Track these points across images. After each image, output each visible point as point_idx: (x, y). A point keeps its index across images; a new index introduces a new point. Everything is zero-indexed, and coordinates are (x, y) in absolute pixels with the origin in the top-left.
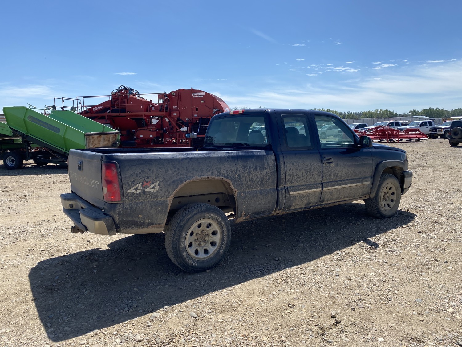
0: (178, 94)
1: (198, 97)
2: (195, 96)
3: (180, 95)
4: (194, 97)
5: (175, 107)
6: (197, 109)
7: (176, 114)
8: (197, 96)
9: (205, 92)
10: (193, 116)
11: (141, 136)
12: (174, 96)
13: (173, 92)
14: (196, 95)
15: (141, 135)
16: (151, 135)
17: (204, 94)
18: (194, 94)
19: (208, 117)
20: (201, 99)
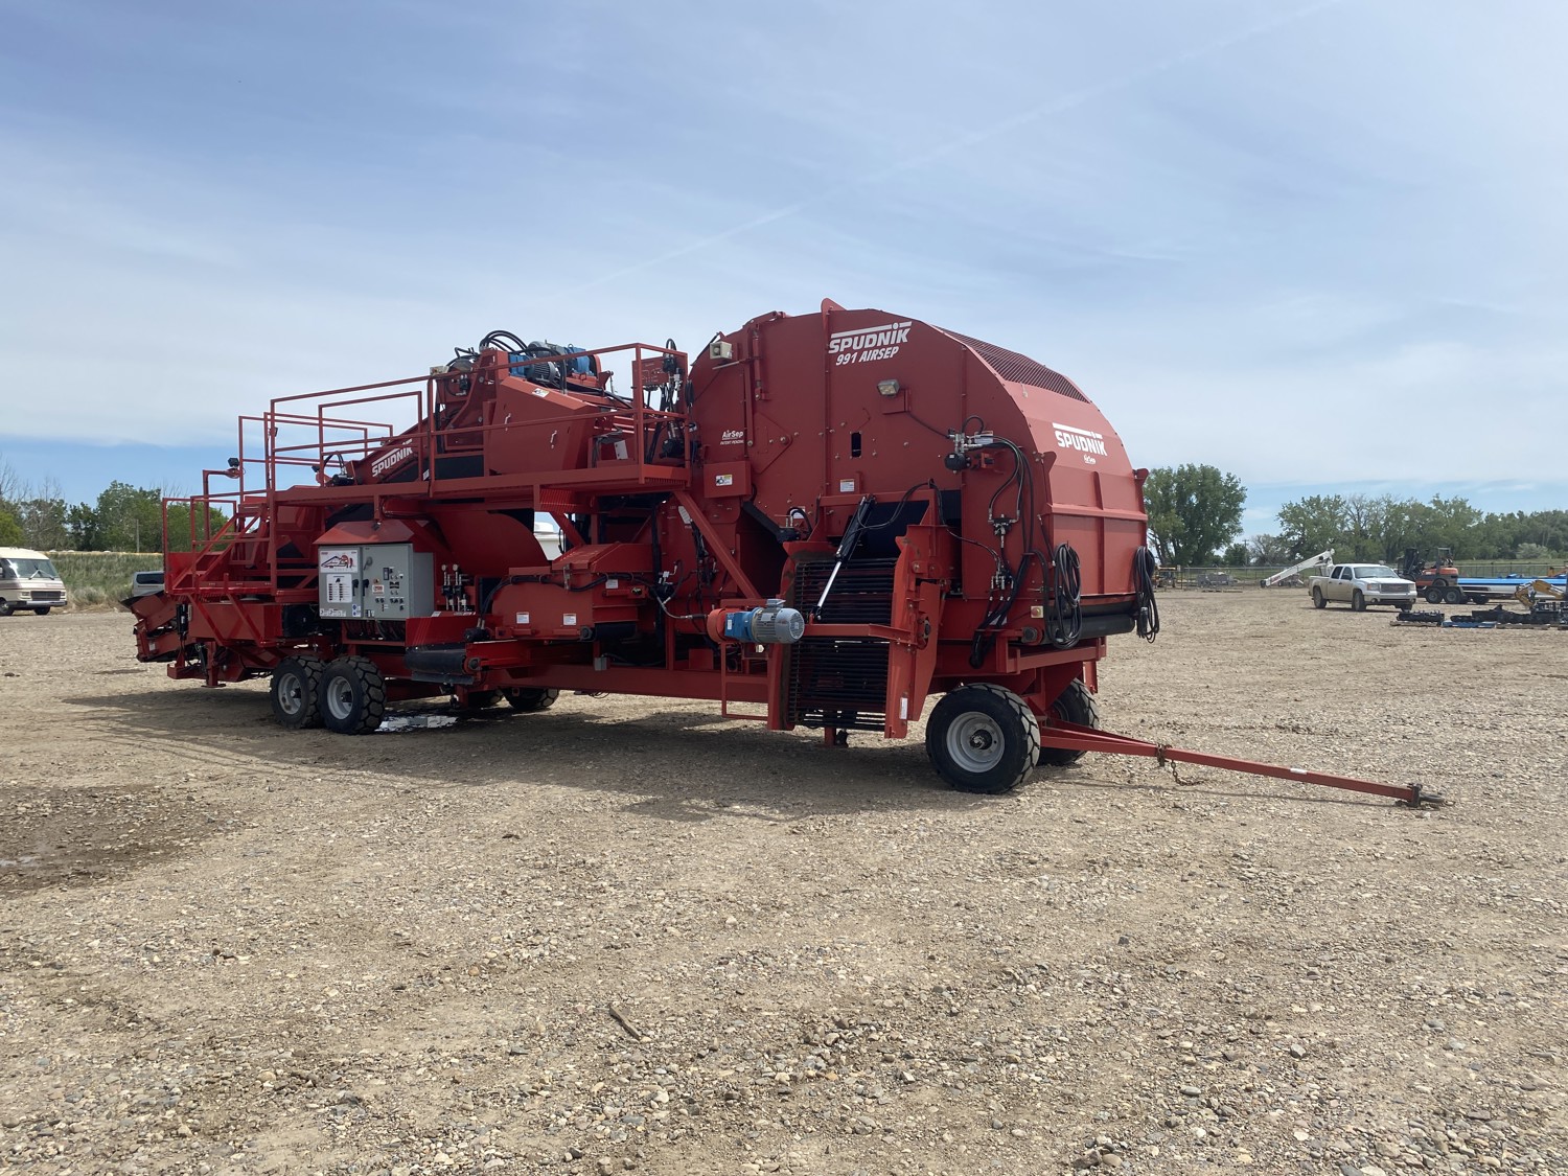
0: (746, 355)
1: (864, 358)
2: (846, 352)
3: (756, 354)
4: (840, 359)
5: (732, 436)
6: (856, 440)
7: (727, 480)
8: (860, 352)
9: (909, 320)
10: (831, 488)
11: (523, 619)
12: (726, 361)
13: (723, 338)
14: (850, 350)
15: (523, 610)
16: (570, 612)
17: (903, 336)
18: (841, 343)
19: (919, 495)
20: (880, 369)
